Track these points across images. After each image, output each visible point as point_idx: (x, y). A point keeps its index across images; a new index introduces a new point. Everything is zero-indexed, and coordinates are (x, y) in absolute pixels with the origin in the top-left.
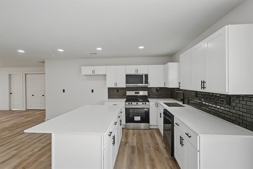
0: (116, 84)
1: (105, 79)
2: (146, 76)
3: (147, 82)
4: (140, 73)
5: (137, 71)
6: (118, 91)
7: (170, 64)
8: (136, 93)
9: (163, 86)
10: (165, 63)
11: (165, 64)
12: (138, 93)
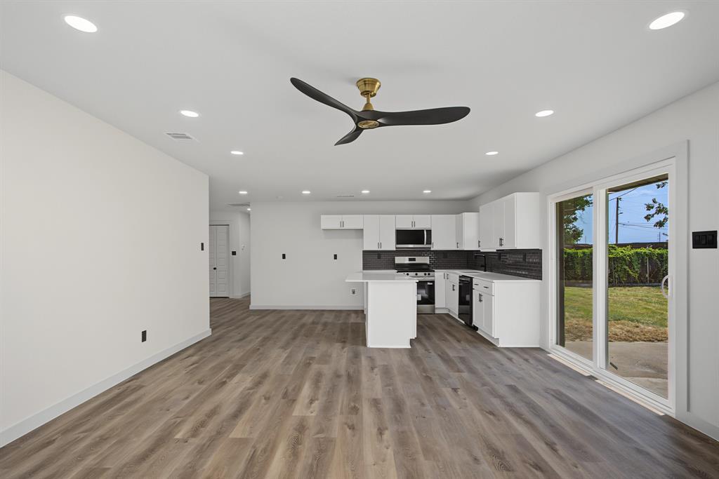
0: (380, 245)
1: (362, 237)
2: (429, 232)
3: (429, 242)
4: (418, 227)
5: (413, 223)
6: (379, 258)
7: (465, 214)
8: (410, 260)
9: (454, 248)
10: (459, 212)
11: (459, 214)
12: (414, 260)
